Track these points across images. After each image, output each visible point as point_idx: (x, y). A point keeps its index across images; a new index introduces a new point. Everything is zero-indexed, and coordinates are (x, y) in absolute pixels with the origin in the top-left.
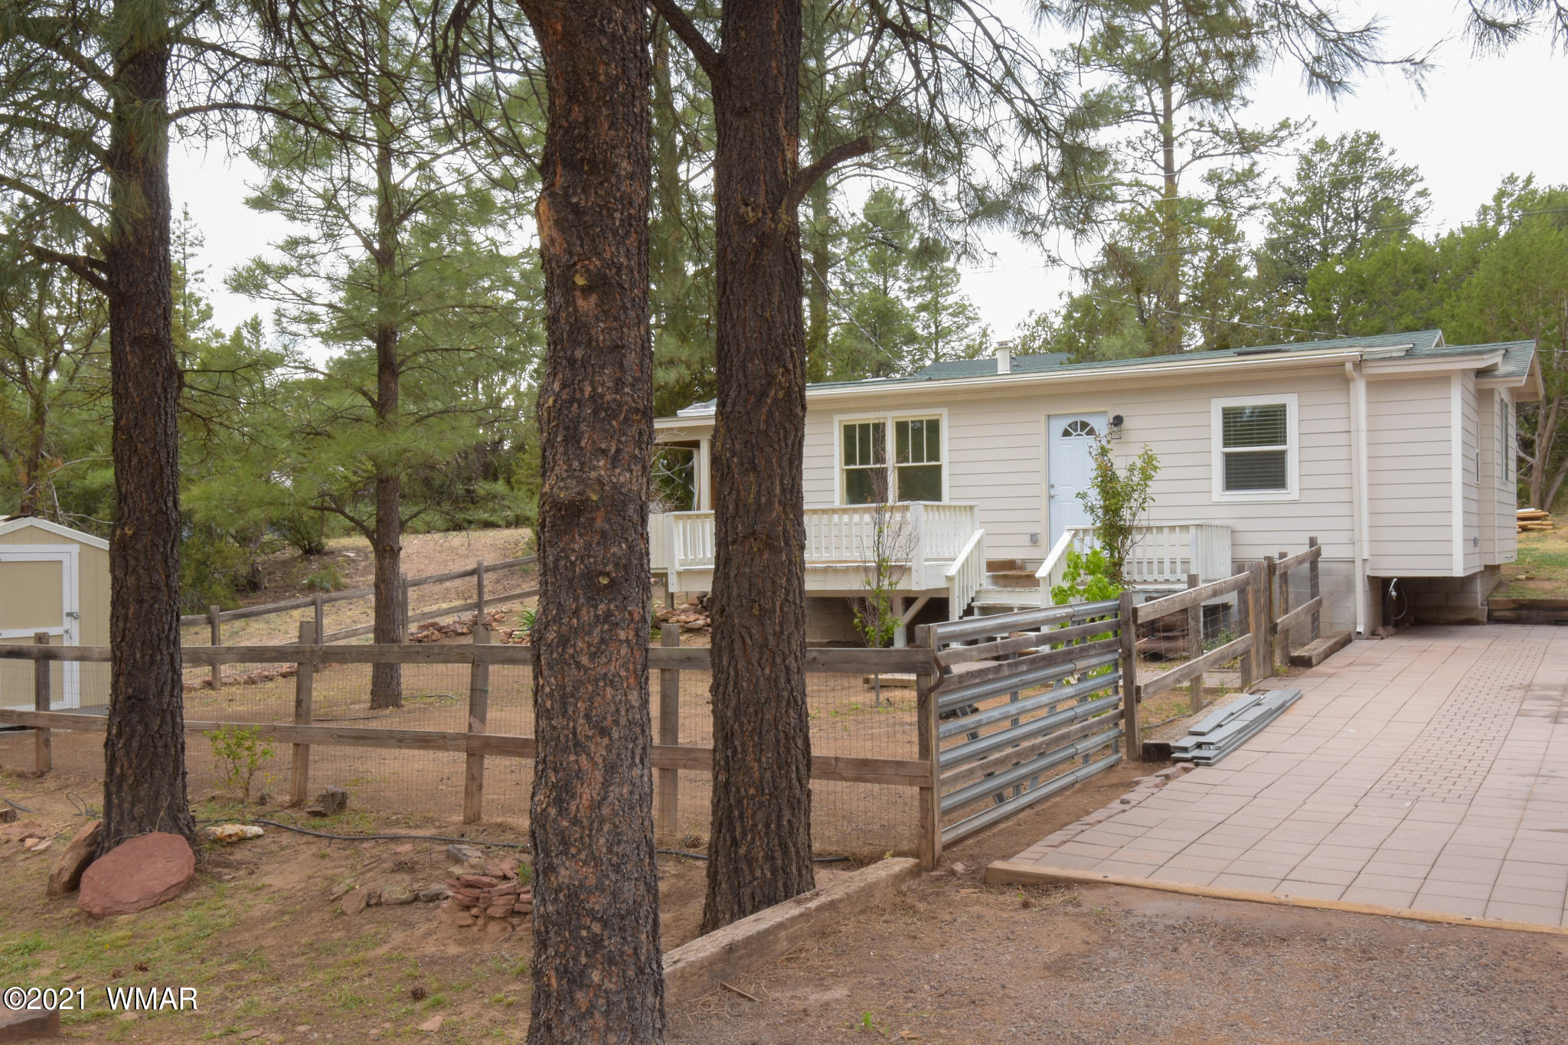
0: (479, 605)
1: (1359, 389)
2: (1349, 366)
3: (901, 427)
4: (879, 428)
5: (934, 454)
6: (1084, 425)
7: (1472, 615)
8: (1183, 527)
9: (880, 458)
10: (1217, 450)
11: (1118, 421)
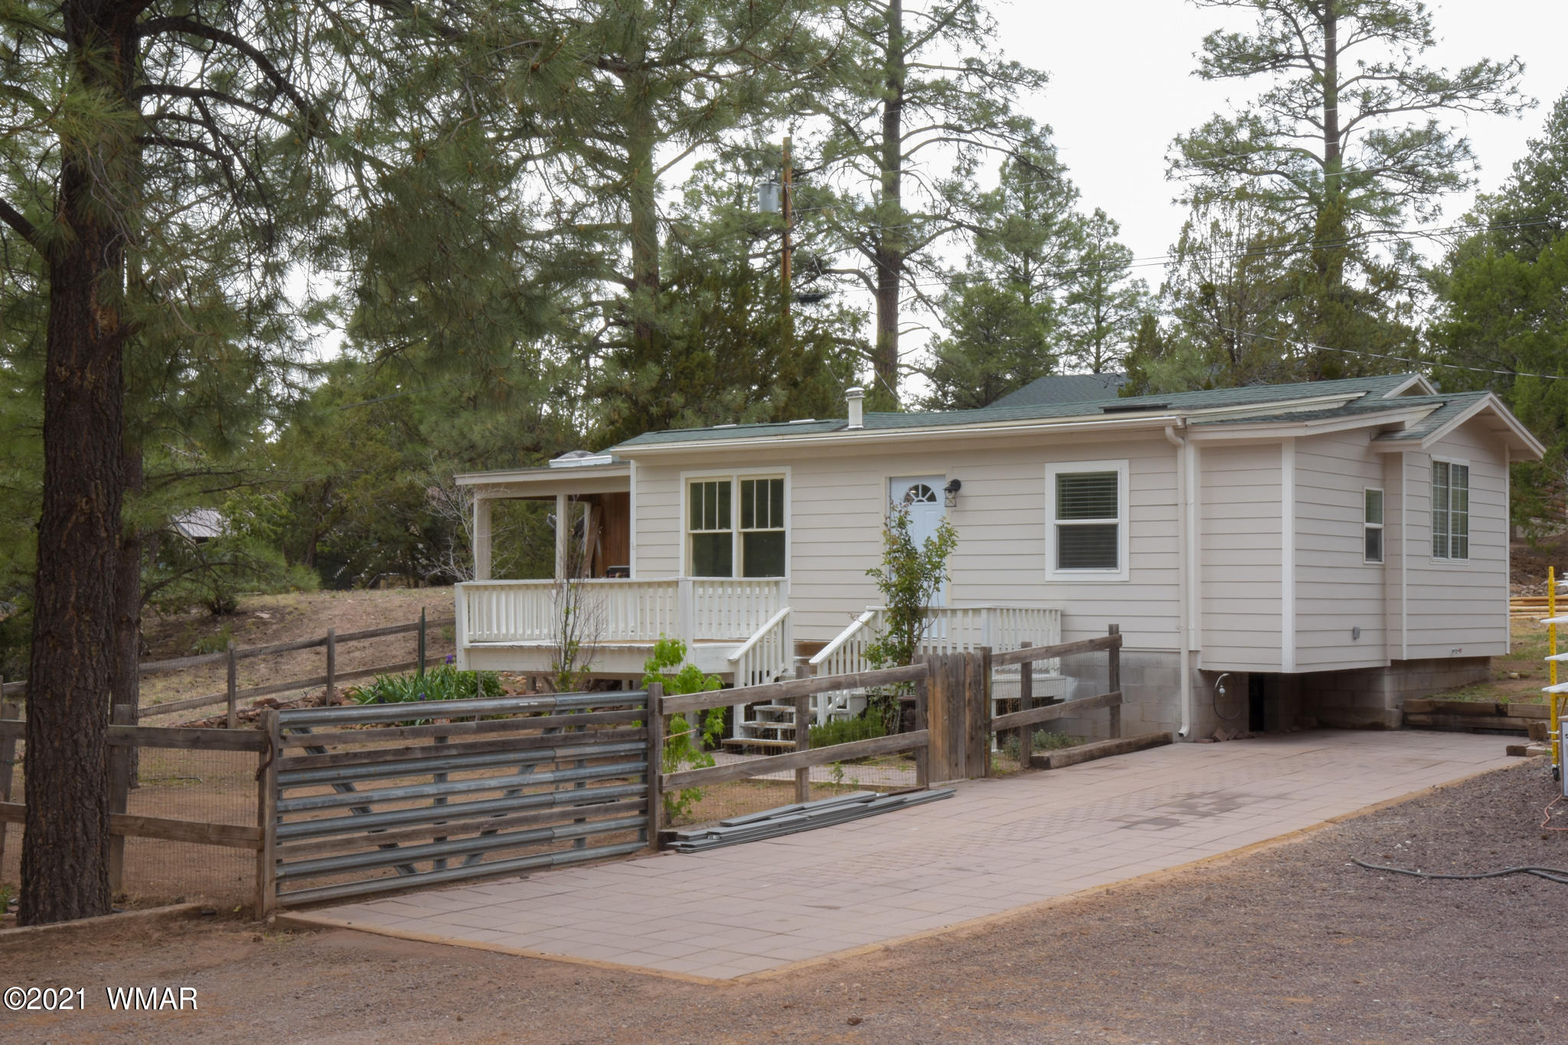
0: (328, 680)
1: (1189, 458)
2: (1169, 431)
3: (747, 486)
4: (725, 487)
5: (778, 520)
6: (926, 489)
7: (1378, 719)
8: (977, 611)
9: (726, 522)
10: (1050, 521)
11: (955, 487)
